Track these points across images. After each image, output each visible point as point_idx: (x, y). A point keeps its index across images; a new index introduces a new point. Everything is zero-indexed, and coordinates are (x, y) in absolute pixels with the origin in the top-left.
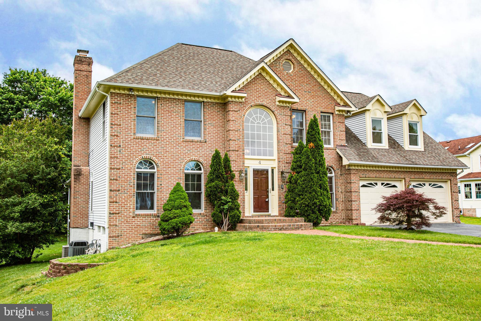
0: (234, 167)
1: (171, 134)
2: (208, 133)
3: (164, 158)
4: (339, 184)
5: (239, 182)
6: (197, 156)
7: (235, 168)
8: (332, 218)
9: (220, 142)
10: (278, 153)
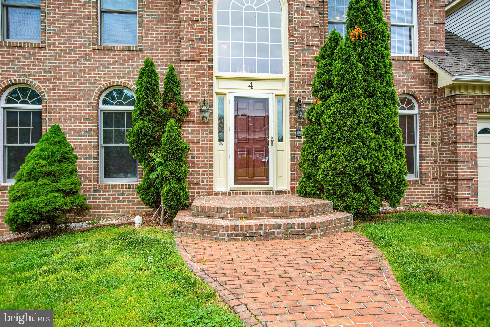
0: (190, 93)
1: (69, 37)
2: (147, 34)
3: (56, 83)
4: (427, 128)
5: (199, 124)
6: (123, 78)
7: (192, 96)
8: (412, 195)
9: (171, 50)
10: (291, 65)
